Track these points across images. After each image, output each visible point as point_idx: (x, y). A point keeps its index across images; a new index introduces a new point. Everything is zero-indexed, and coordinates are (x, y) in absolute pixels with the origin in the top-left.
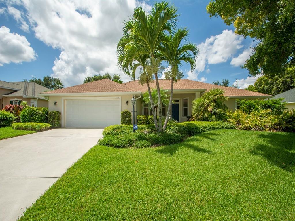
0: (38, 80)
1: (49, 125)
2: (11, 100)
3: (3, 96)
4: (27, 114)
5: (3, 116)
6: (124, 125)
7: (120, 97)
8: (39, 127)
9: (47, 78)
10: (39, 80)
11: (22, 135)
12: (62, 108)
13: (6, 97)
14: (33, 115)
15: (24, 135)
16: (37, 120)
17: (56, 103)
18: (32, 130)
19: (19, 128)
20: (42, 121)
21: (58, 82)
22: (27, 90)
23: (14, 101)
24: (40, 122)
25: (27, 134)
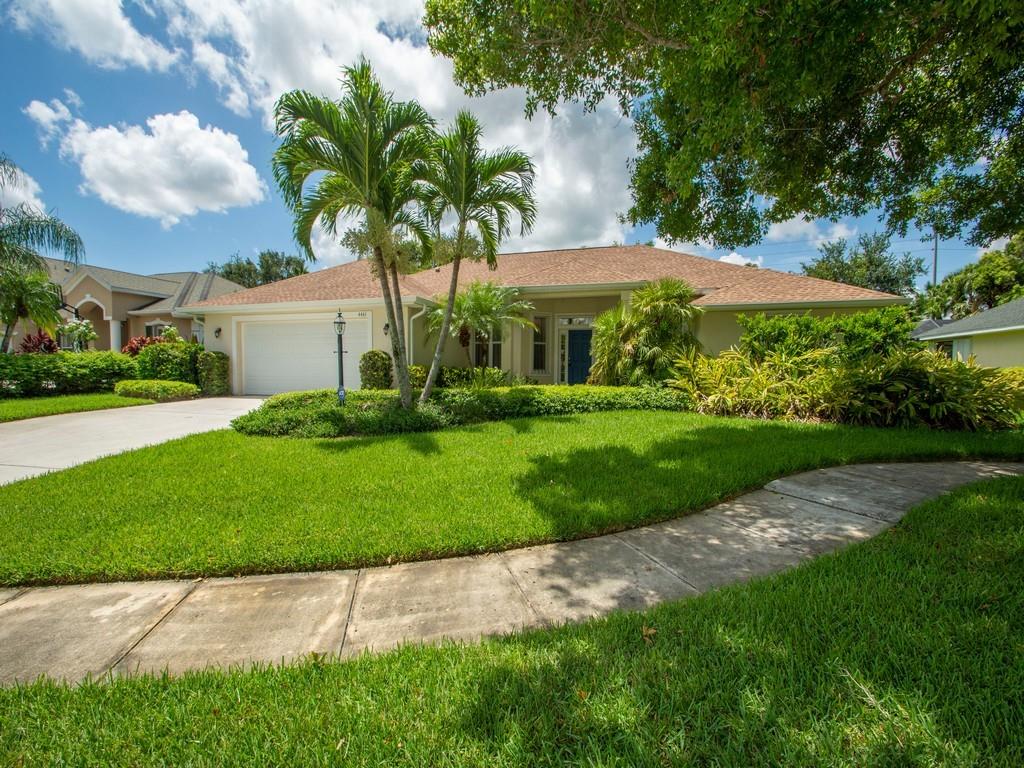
0: (245, 263)
1: (193, 388)
2: (148, 324)
3: (129, 315)
4: (147, 359)
5: (112, 364)
6: (366, 392)
7: (369, 314)
8: (165, 390)
9: (267, 257)
10: (249, 263)
11: (118, 407)
12: (231, 345)
13: (138, 317)
14: (161, 362)
15: (123, 406)
16: (170, 375)
17: (220, 330)
18: (147, 397)
19: (127, 394)
20: (182, 377)
21: (299, 269)
22: (187, 296)
23: (156, 326)
24: (174, 380)
25: (131, 406)
